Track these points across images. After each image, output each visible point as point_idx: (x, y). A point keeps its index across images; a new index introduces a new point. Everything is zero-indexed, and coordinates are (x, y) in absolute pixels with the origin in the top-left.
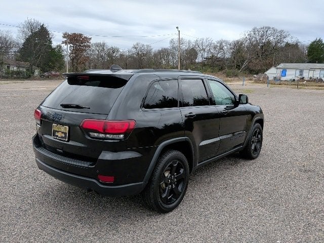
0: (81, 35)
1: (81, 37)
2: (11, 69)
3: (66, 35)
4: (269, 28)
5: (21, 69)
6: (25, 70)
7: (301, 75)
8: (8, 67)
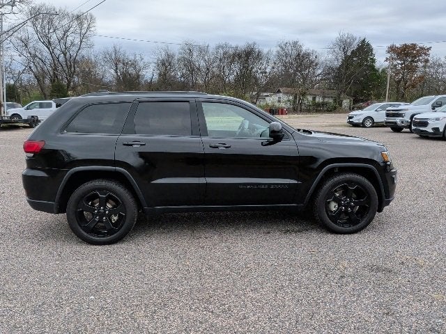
0: (414, 46)
1: (414, 49)
2: (317, 100)
3: (392, 49)
5: (326, 100)
6: (331, 101)
8: (314, 99)
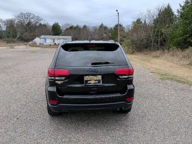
4: (31, 14)
7: (54, 42)
